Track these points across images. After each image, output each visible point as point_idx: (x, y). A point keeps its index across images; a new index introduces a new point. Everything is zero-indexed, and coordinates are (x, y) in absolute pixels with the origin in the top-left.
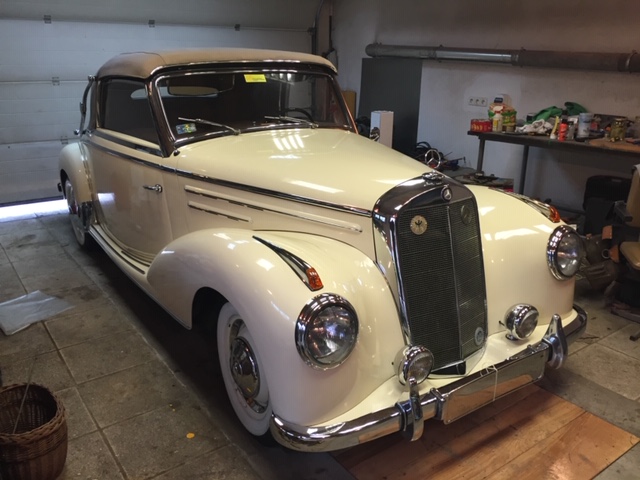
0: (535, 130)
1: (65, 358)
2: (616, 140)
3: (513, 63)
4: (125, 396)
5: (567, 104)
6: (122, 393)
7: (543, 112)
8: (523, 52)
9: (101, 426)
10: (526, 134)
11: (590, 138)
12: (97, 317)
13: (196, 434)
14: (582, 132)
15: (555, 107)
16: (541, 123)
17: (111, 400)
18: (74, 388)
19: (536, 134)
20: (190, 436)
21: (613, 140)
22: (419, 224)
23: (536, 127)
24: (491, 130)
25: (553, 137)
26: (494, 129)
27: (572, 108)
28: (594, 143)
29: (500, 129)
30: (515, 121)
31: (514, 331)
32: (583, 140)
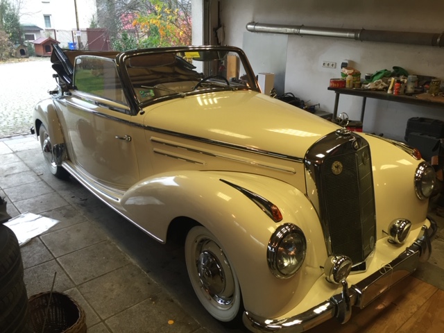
0: (376, 87)
1: (62, 265)
2: (435, 95)
3: (356, 38)
4: (115, 293)
5: (394, 68)
6: (112, 290)
7: (378, 73)
8: (363, 31)
9: (103, 318)
10: (370, 90)
11: (416, 93)
12: (78, 231)
13: (174, 321)
14: (410, 89)
15: (386, 70)
16: (379, 82)
17: (105, 297)
18: (75, 289)
19: (377, 90)
20: (171, 322)
21: (433, 95)
22: (337, 167)
23: (376, 85)
24: (345, 87)
25: (389, 92)
26: (347, 86)
27: (398, 72)
28: (420, 97)
29: (351, 86)
30: (360, 80)
31: (397, 237)
32: (411, 94)
